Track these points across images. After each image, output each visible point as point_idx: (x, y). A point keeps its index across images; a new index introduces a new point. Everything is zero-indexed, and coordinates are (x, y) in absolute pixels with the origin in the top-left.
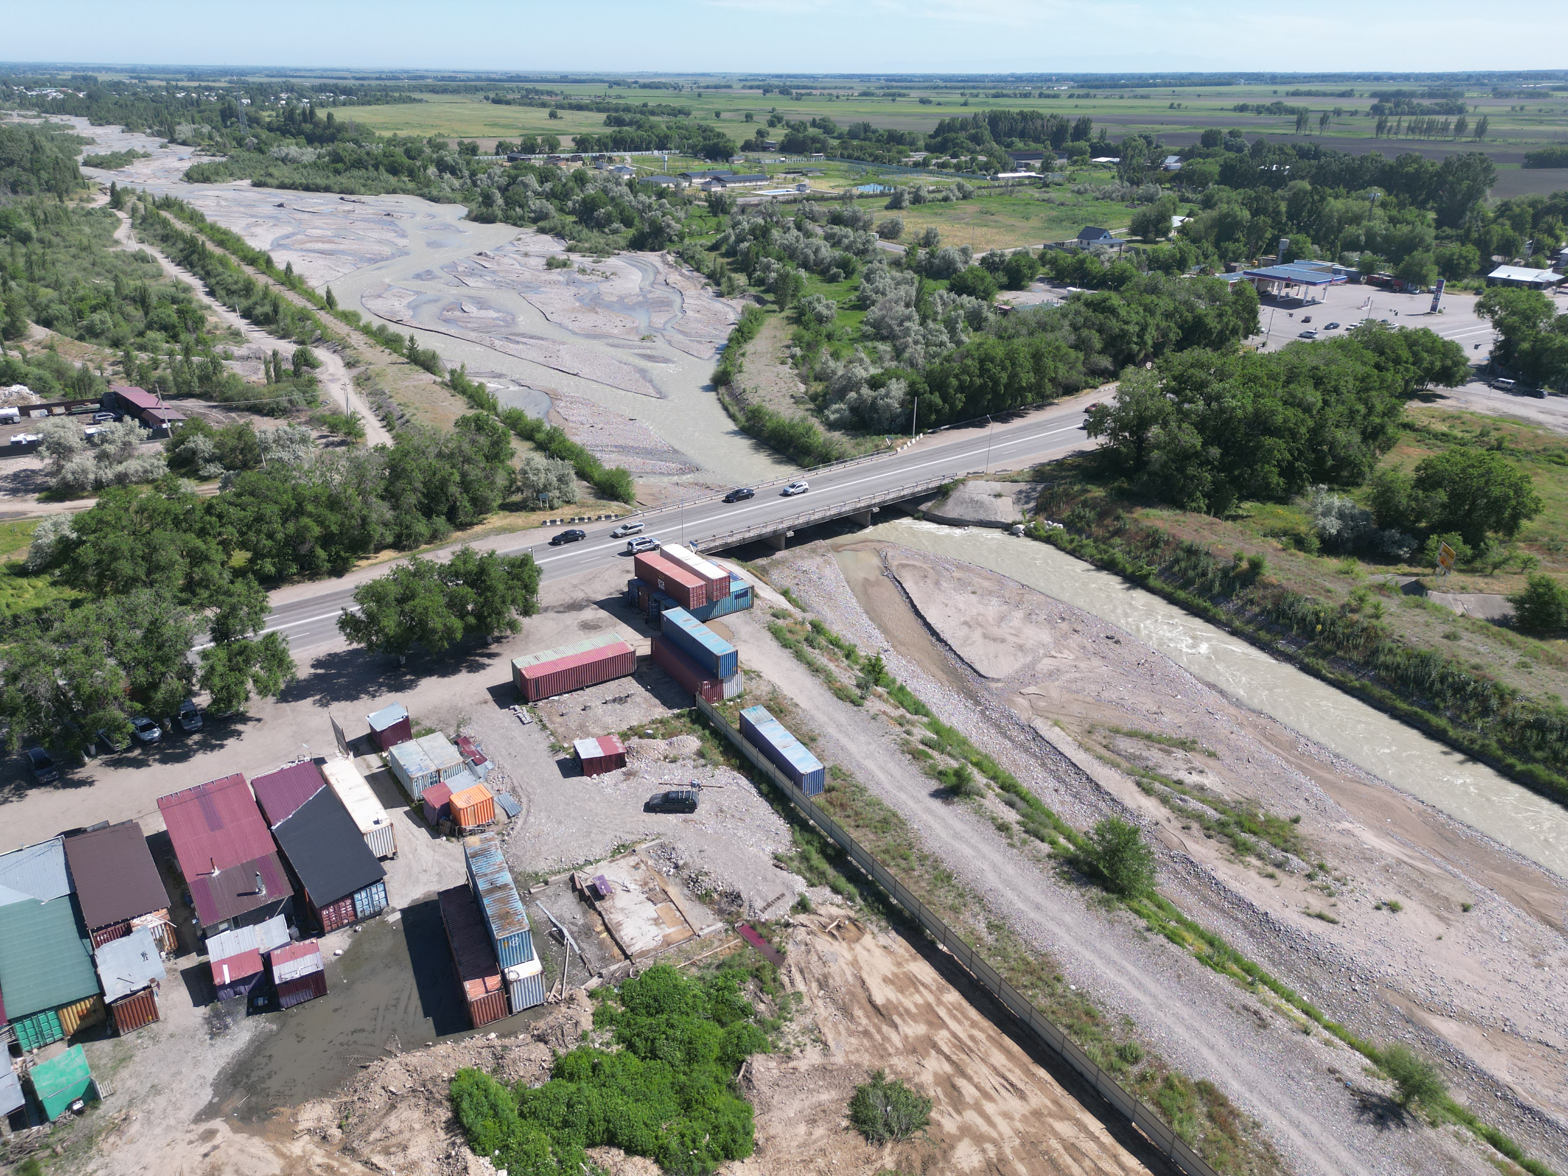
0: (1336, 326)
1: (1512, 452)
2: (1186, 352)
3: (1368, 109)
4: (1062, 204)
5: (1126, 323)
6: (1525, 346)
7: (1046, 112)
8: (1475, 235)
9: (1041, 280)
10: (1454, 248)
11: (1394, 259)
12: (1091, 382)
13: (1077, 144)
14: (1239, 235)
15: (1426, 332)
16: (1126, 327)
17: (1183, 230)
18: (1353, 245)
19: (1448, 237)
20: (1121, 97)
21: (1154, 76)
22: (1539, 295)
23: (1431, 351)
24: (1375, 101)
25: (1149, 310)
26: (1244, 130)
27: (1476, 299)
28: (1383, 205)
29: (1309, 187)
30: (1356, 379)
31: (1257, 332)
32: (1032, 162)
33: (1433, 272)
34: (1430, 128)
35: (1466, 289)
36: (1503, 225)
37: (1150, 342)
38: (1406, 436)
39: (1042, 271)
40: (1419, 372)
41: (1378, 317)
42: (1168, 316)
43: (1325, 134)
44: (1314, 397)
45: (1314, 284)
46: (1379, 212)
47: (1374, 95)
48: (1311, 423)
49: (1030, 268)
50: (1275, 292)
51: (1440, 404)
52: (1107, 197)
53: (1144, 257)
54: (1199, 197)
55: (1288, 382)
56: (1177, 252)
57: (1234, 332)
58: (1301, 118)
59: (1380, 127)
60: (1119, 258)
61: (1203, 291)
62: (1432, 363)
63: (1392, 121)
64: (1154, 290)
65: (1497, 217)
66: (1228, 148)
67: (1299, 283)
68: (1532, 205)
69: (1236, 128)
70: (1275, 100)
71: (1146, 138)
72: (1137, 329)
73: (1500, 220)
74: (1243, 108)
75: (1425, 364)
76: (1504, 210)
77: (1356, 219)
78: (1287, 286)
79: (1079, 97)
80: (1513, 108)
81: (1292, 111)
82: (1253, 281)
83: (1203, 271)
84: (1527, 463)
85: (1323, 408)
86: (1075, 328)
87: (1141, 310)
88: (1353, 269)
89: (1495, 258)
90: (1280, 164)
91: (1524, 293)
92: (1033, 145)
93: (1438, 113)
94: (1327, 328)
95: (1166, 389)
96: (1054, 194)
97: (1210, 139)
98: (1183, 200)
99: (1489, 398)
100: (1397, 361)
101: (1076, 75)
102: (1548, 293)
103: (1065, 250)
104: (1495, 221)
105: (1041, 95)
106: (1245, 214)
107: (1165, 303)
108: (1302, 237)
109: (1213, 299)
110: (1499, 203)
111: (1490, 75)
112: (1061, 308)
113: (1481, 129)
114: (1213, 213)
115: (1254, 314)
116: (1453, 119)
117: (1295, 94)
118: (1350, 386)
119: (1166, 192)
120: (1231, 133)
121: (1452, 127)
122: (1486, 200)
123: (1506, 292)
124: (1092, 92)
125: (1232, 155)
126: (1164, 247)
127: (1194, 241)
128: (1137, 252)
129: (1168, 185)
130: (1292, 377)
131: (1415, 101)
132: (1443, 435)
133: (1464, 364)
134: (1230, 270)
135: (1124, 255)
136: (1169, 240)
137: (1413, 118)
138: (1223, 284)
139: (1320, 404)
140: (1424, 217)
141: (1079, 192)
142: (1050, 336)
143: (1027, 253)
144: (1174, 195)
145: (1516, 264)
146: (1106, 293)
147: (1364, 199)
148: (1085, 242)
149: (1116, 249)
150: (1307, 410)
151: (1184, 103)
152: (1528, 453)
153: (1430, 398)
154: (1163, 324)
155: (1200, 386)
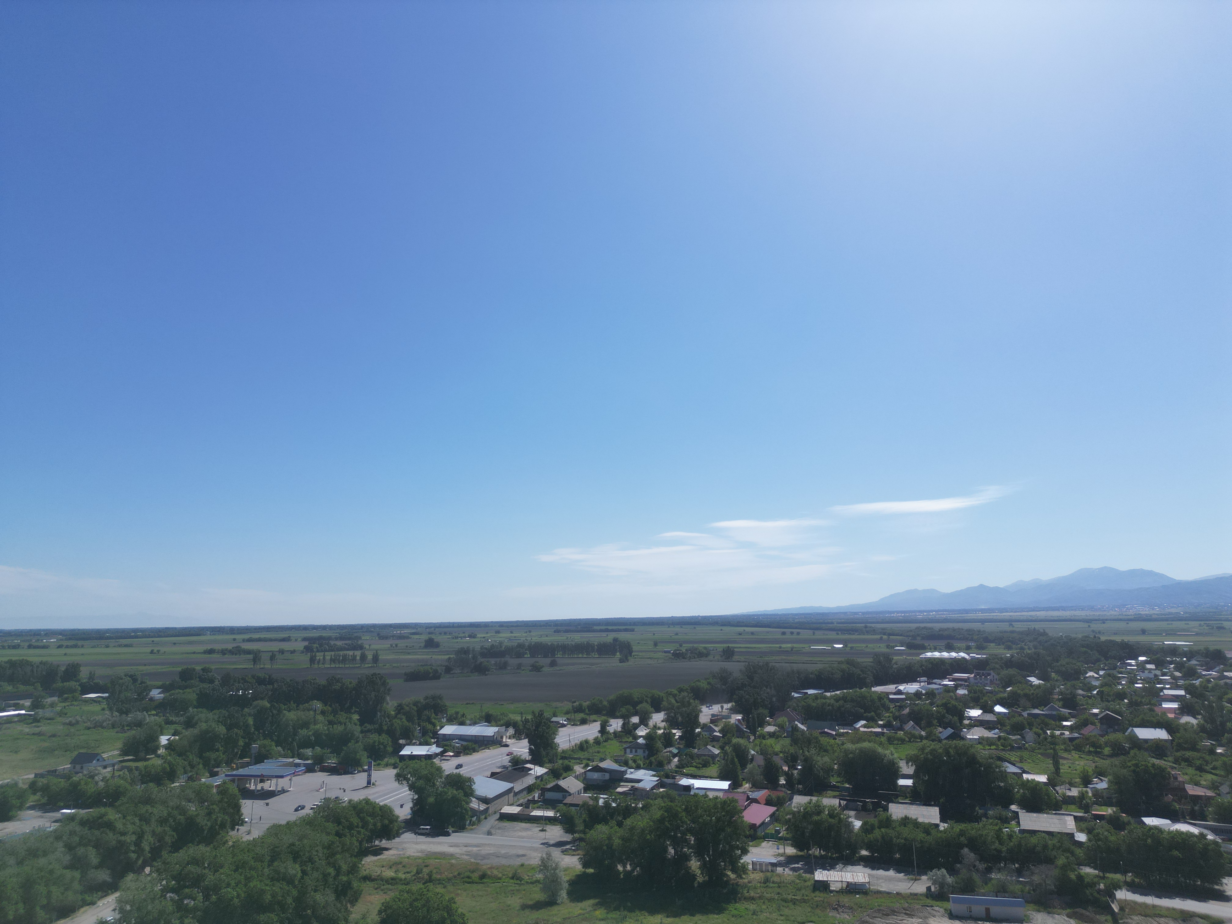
0: (303, 808)
1: (440, 882)
2: (182, 852)
3: (302, 649)
4: (54, 736)
5: (123, 834)
6: (431, 800)
7: (36, 660)
8: (385, 728)
9: (32, 808)
10: (374, 737)
11: (336, 751)
12: (88, 898)
13: (66, 684)
14: (218, 745)
15: (367, 801)
16: (123, 838)
17: (170, 747)
18: (307, 744)
19: (369, 731)
20: (107, 646)
21: (135, 630)
22: (433, 763)
23: (373, 815)
24: (306, 643)
25: (144, 819)
26: (213, 667)
27: (395, 771)
28: (323, 713)
29: (268, 705)
30: (324, 848)
31: (242, 823)
32: (21, 702)
33: (364, 757)
34: (345, 660)
35: (387, 765)
36: (401, 719)
37: (147, 848)
38: (367, 887)
39: (32, 799)
40: (368, 833)
41: (332, 795)
42: (163, 821)
43: (275, 666)
44: (294, 869)
45: (282, 777)
46: (320, 718)
47: (305, 639)
48: (295, 893)
49: (19, 797)
50: (253, 787)
51: (386, 855)
52: (98, 725)
53: (137, 773)
54: (182, 719)
55: (272, 861)
56: (167, 765)
57: (223, 826)
58: (256, 656)
59: (312, 660)
60: (113, 777)
61: (192, 796)
62: (375, 825)
63: (319, 656)
64: (148, 800)
65: (396, 714)
66: (202, 680)
67: (270, 778)
68: (415, 704)
69: (207, 666)
70: (235, 645)
71: (131, 676)
72: (134, 838)
73: (399, 716)
74: (211, 652)
75: (371, 827)
76: (400, 709)
77: (305, 725)
78: (262, 781)
79: (67, 647)
80: (391, 645)
81: (249, 652)
82: (233, 781)
83: (190, 779)
84: (450, 888)
85: (302, 878)
86: (70, 848)
87: (137, 820)
88: (309, 762)
89: (401, 741)
90: (244, 690)
91: (423, 763)
92: (22, 688)
93: (348, 650)
94: (296, 810)
95: (166, 890)
96: (44, 728)
97: (186, 675)
98: (168, 722)
99: (417, 843)
100: (351, 827)
101: (64, 630)
102: (436, 761)
103: (57, 776)
104: (396, 717)
105: (30, 647)
106: (222, 729)
107: (159, 811)
108: (267, 742)
109: (202, 801)
110: (396, 705)
111: (374, 626)
112: (55, 831)
113: (376, 659)
114: (196, 731)
115: (237, 808)
116: (358, 653)
117: (250, 640)
118: (320, 855)
119: (153, 718)
120: (203, 670)
121: (358, 658)
122: (388, 703)
123: (413, 764)
124: (80, 643)
125: (206, 685)
126: (155, 762)
127: (180, 755)
128: (130, 770)
129: (154, 712)
130: (275, 856)
131: (332, 643)
132: (393, 879)
133: (396, 821)
134: (213, 774)
135: (117, 774)
136: (158, 756)
137: (333, 653)
138: (209, 787)
139: (300, 874)
140: (351, 718)
141: (70, 724)
142: (42, 861)
143: (16, 784)
144: (159, 719)
145: (414, 744)
146: (103, 810)
147: (309, 710)
148: (78, 767)
149: (109, 769)
150: (290, 881)
151: (163, 649)
152: (449, 880)
153: (379, 851)
154: (159, 830)
155: (197, 882)
